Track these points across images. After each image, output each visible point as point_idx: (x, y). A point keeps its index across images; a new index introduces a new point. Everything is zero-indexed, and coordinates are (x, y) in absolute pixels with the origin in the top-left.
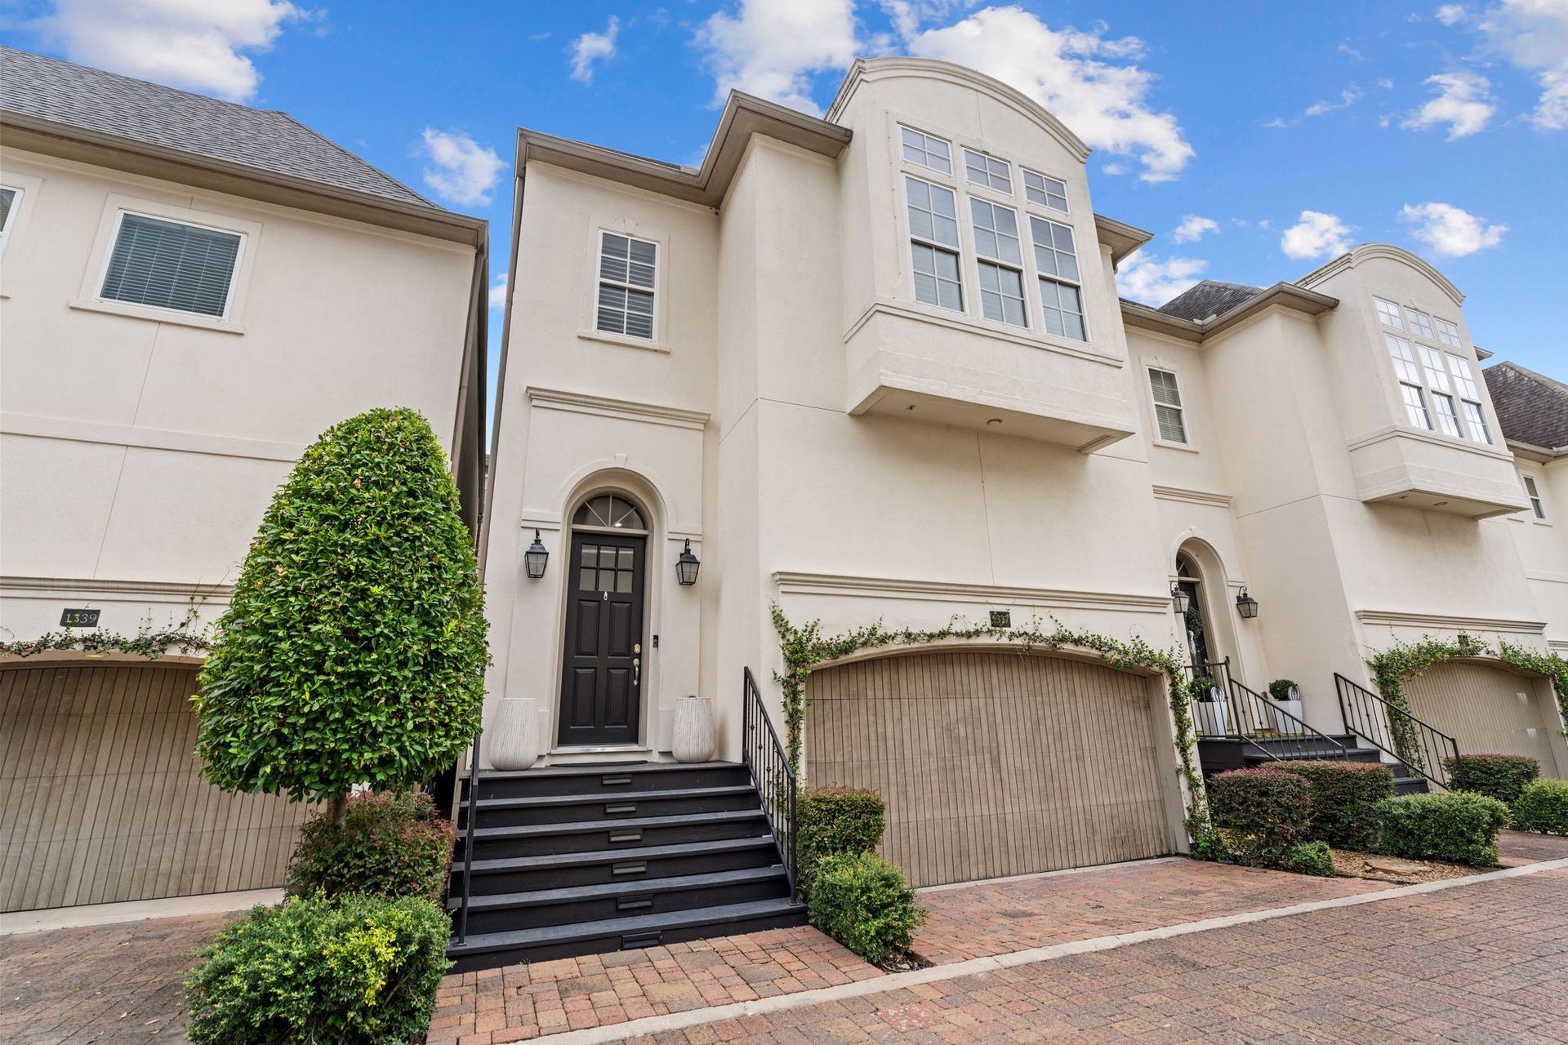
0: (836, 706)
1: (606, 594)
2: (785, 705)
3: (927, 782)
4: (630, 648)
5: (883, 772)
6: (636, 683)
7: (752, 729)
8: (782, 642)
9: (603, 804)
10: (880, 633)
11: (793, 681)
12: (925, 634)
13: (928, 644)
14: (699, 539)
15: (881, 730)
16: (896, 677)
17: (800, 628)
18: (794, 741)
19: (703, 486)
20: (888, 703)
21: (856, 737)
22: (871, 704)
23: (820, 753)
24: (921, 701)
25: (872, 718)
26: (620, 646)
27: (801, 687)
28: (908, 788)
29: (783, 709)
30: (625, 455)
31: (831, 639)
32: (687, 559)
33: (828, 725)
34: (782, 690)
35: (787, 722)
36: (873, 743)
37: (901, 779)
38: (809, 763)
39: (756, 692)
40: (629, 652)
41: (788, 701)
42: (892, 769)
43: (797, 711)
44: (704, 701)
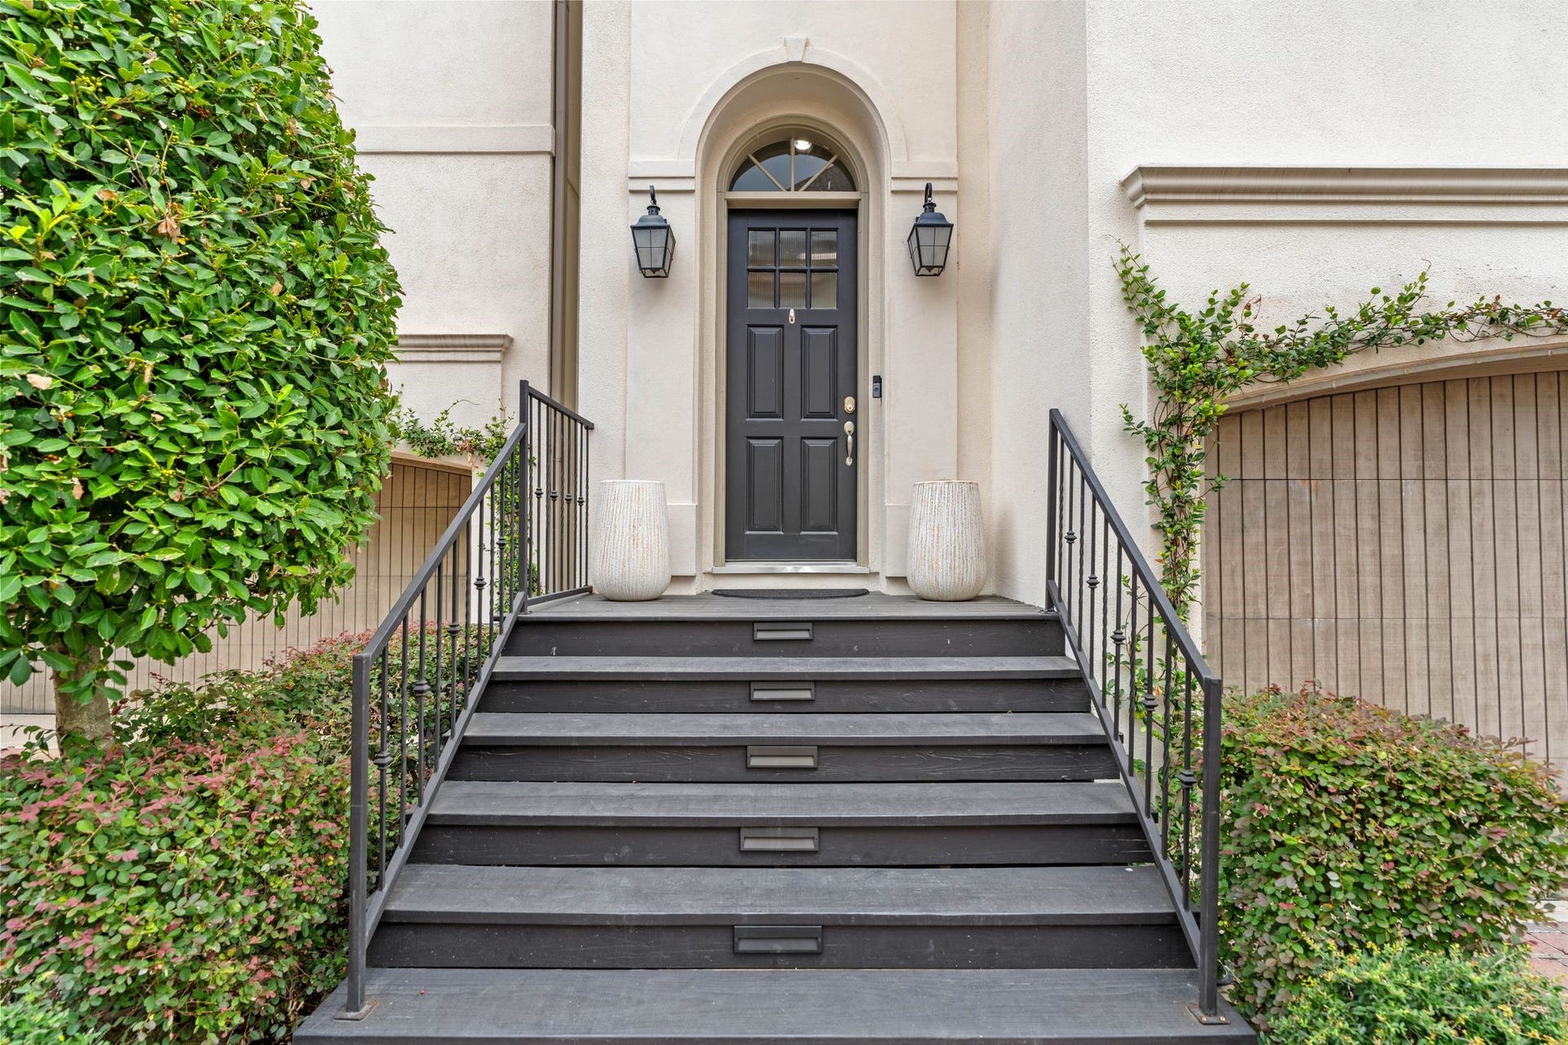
0: (1276, 494)
1: (792, 313)
2: (1153, 487)
3: (1510, 673)
4: (836, 403)
5: (1393, 644)
6: (849, 462)
7: (1071, 540)
8: (1145, 343)
9: (746, 683)
10: (1418, 310)
11: (1174, 431)
12: (1553, 312)
13: (1558, 340)
14: (952, 186)
15: (1390, 550)
16: (1439, 430)
17: (1193, 307)
18: (1175, 568)
19: (959, 84)
20: (1412, 490)
21: (1324, 564)
22: (1366, 490)
23: (1232, 596)
24: (1505, 488)
25: (1367, 523)
26: (821, 403)
27: (1195, 447)
28: (1458, 684)
29: (1147, 497)
30: (803, 36)
31: (1280, 331)
32: (931, 223)
33: (1254, 537)
34: (1146, 454)
35: (1157, 527)
36: (1369, 580)
37: (1439, 664)
38: (1208, 616)
39: (1079, 459)
40: (835, 410)
41: (1162, 479)
42: (1416, 640)
43: (1181, 502)
44: (965, 488)
